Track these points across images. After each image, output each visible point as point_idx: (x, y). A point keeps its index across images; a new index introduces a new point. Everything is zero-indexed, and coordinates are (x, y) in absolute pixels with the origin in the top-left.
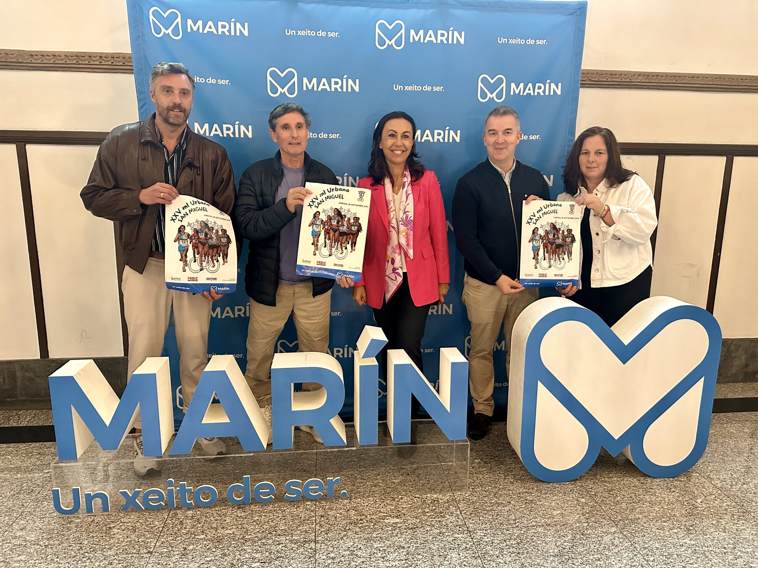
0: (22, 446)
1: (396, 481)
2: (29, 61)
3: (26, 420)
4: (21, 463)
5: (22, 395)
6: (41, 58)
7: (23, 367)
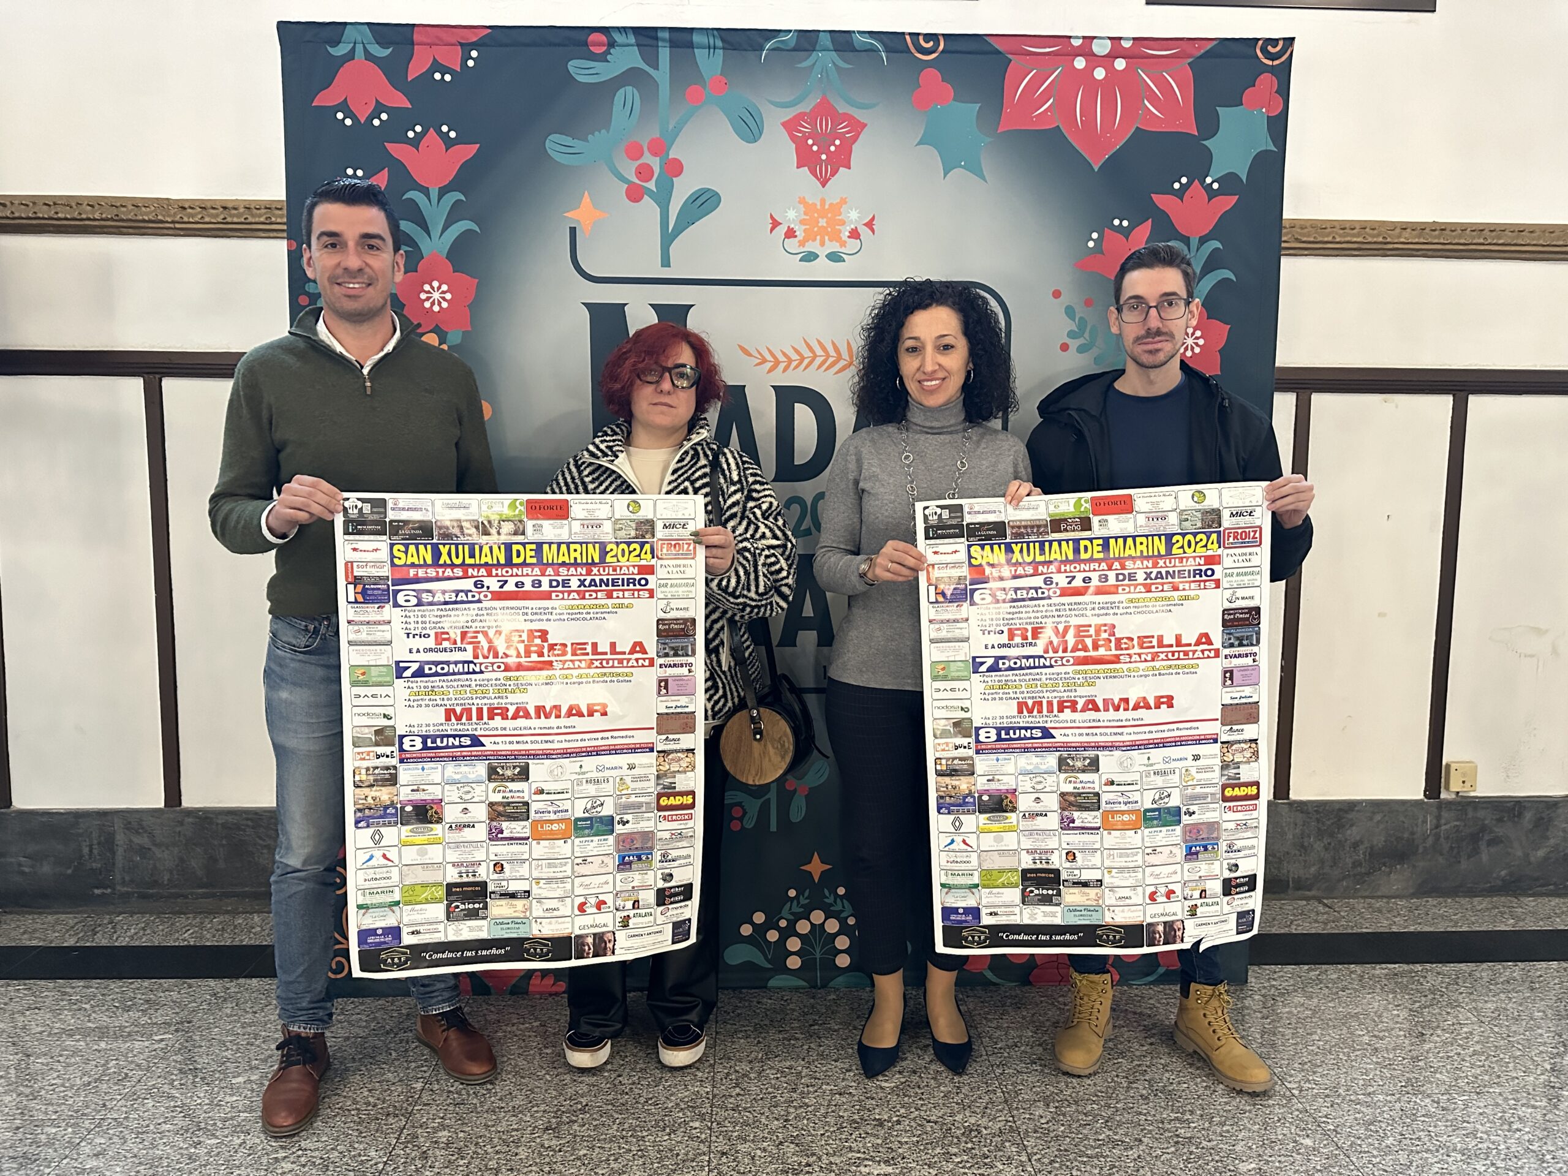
0: (115, 985)
1: (887, 1085)
2: (177, 218)
3: (128, 934)
4: (108, 1020)
5: (124, 883)
6: (199, 213)
7: (130, 823)
